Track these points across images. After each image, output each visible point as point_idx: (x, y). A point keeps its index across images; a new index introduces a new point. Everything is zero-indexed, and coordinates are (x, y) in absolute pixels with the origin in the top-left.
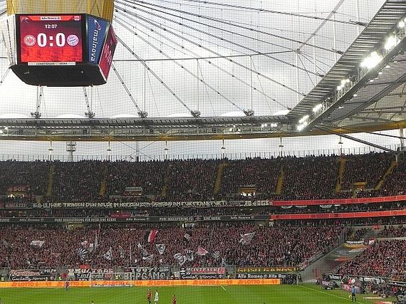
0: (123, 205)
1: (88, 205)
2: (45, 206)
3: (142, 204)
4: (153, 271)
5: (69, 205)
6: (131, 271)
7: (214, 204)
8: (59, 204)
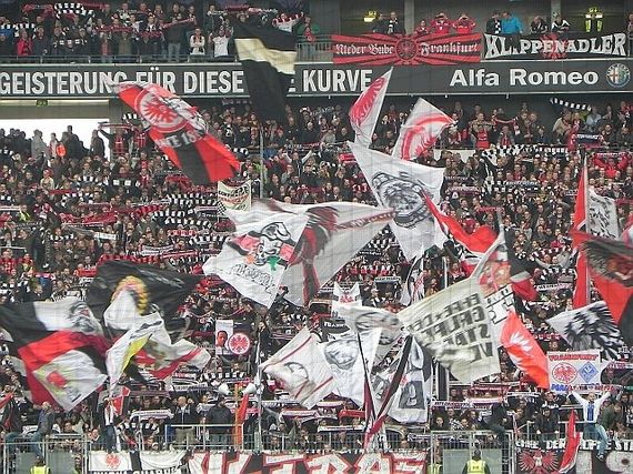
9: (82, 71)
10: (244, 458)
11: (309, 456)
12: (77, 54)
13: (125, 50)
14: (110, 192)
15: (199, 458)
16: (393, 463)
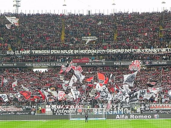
0: (82, 51)
1: (53, 52)
2: (17, 53)
3: (98, 51)
4: (117, 106)
5: (37, 52)
6: (99, 107)
7: (160, 51)
8: (28, 52)
9: (45, 63)
10: (63, 106)
11: (70, 106)
12: (44, 61)
13: (50, 61)
14: (48, 77)
15: (58, 106)
16: (79, 106)
